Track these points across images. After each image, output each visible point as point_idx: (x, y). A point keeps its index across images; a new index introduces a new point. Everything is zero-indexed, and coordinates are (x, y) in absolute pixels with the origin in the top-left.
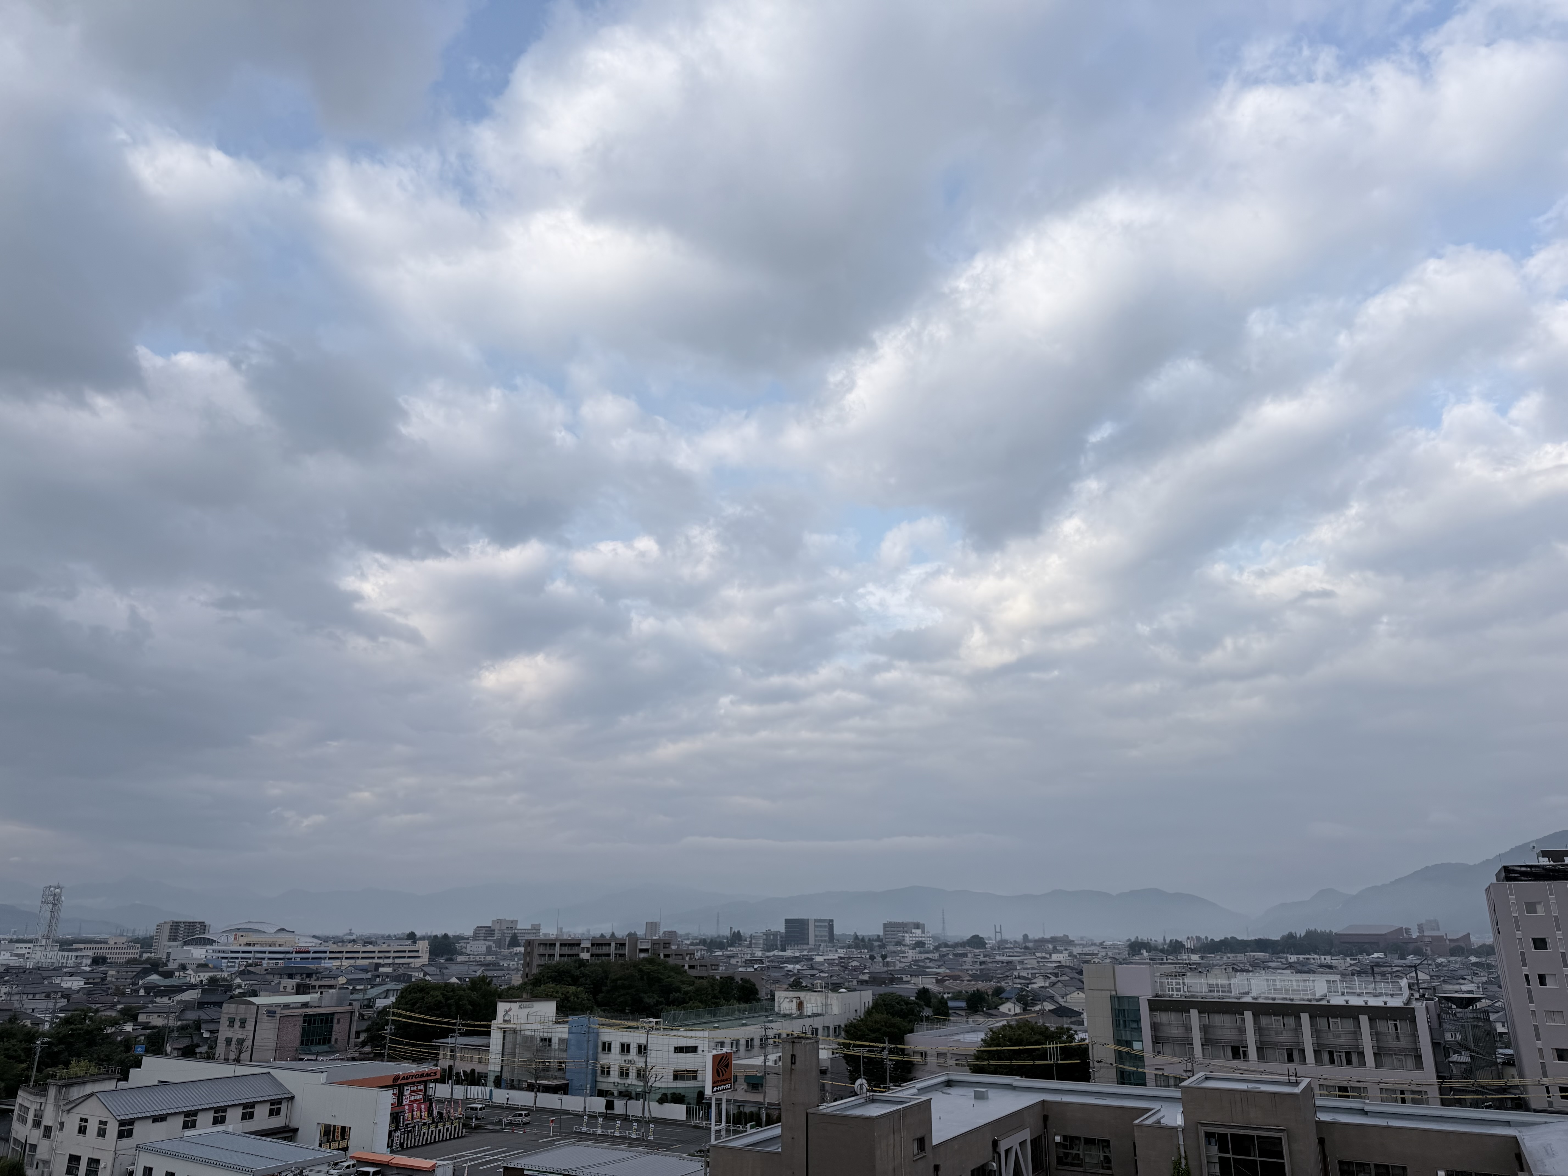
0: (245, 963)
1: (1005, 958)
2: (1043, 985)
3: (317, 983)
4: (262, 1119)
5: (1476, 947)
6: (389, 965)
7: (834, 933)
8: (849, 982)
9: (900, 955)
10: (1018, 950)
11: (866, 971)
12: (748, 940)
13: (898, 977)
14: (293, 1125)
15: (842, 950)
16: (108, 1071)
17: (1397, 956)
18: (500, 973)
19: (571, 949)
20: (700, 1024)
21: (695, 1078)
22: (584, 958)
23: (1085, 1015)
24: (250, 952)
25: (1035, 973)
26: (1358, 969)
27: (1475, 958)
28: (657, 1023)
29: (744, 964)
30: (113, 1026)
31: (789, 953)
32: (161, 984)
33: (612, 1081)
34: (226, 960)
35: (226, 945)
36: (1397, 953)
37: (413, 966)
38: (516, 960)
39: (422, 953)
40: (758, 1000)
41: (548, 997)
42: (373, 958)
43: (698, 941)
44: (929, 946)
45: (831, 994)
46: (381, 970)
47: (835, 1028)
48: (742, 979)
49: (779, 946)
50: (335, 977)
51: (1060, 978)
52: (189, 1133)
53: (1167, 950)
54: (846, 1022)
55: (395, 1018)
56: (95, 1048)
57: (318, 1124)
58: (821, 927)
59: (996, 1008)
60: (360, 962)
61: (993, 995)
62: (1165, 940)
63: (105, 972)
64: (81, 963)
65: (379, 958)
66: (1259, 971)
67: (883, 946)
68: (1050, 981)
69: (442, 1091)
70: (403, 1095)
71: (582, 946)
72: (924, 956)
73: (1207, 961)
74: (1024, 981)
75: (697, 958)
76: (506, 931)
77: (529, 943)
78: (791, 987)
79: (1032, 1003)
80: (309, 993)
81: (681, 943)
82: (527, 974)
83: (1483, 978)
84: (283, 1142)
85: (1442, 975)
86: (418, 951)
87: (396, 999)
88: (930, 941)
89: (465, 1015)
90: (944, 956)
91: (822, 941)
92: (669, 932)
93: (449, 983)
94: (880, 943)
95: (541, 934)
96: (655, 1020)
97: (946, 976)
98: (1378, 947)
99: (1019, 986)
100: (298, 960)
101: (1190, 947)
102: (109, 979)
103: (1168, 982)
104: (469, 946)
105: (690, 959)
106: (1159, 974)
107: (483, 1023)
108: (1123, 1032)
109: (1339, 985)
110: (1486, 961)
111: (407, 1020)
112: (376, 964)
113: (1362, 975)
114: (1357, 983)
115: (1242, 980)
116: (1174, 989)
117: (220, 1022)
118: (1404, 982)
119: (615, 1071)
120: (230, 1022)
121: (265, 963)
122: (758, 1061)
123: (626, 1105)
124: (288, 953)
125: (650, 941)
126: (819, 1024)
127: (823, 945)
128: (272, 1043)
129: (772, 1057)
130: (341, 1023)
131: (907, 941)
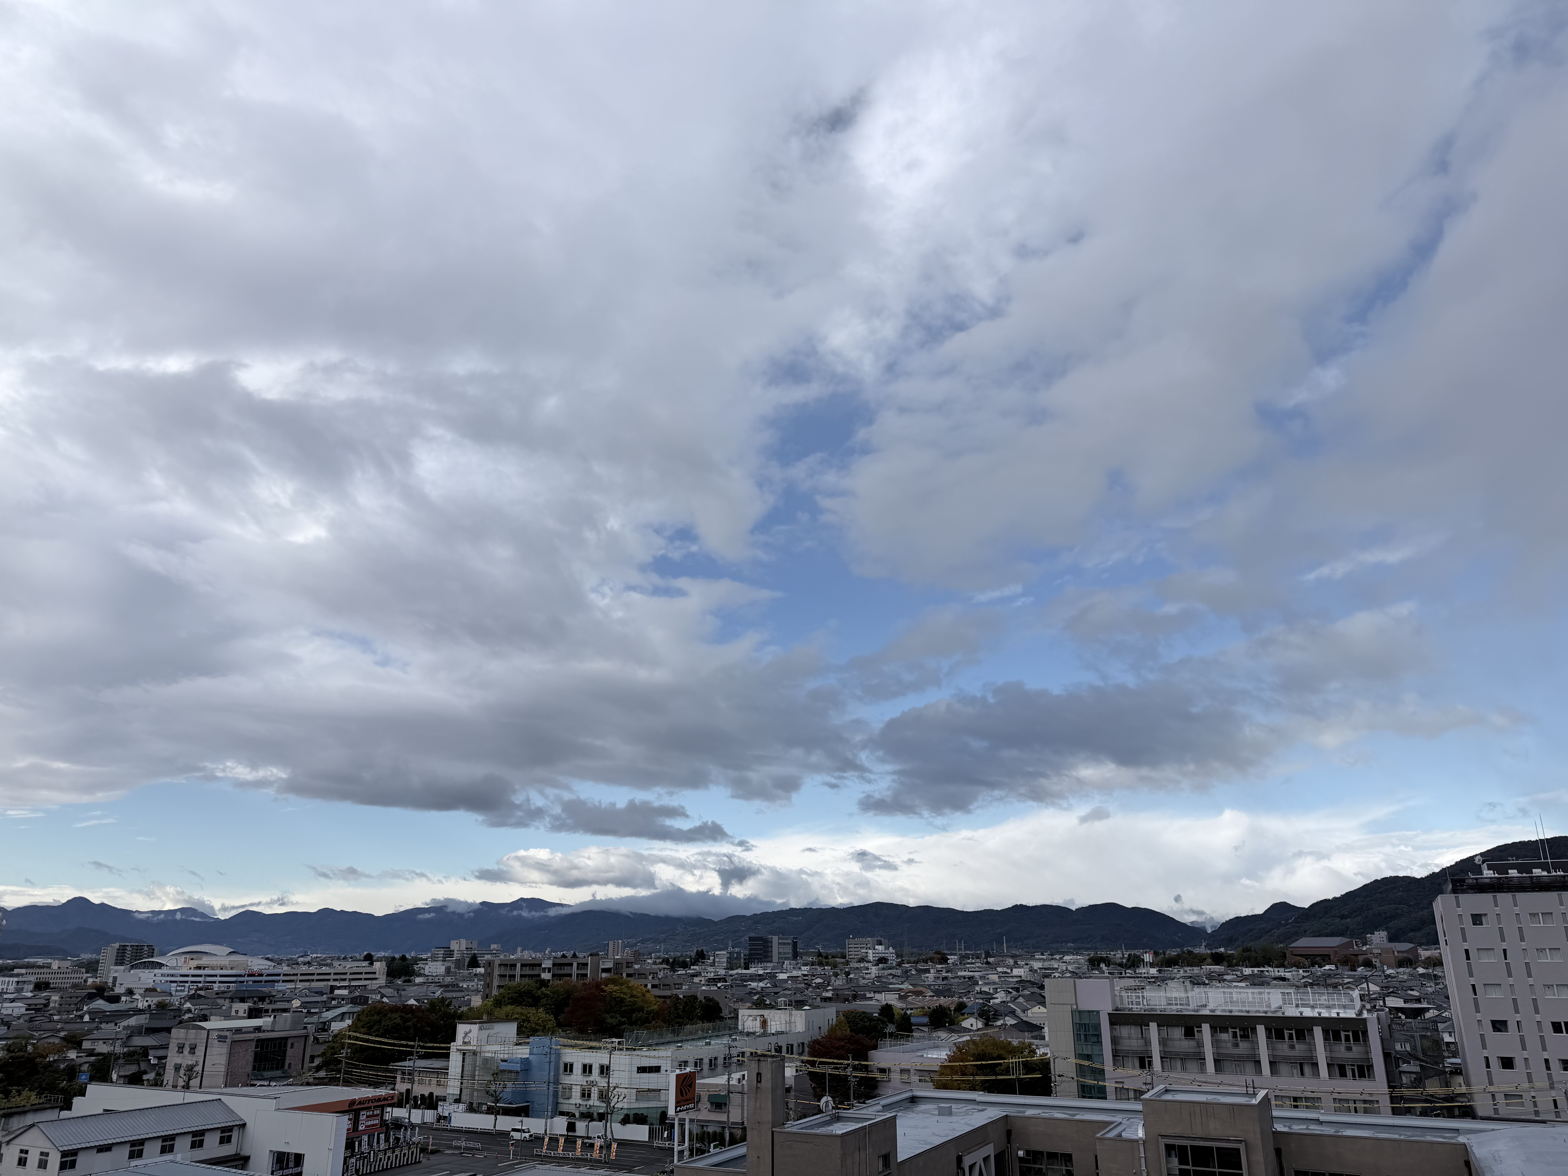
0: (195, 987)
1: (966, 974)
2: (1005, 1000)
3: (271, 1007)
4: (212, 1147)
5: (1423, 958)
6: (346, 986)
7: (798, 950)
8: (813, 999)
9: (863, 972)
10: (979, 965)
12: (711, 958)
13: (861, 994)
14: (245, 1153)
15: (806, 967)
16: (50, 1100)
17: (1347, 967)
18: (459, 995)
19: (533, 970)
20: (663, 1043)
21: (658, 1097)
22: (545, 978)
23: (1046, 1030)
24: (201, 976)
25: (997, 989)
26: (1311, 981)
27: (1422, 969)
28: (619, 1043)
29: (707, 983)
30: (55, 1054)
31: (752, 971)
32: (107, 1009)
33: (574, 1103)
34: (176, 984)
35: (174, 968)
36: (1348, 965)
37: (370, 988)
38: (476, 981)
39: (379, 974)
40: (722, 1019)
41: (507, 1019)
42: (329, 980)
43: (661, 960)
44: (891, 962)
45: (794, 1012)
47: (799, 1045)
48: (705, 998)
49: (742, 964)
50: (289, 1000)
51: (1021, 993)
52: (135, 1162)
53: (1126, 964)
54: (810, 1040)
55: (351, 1042)
56: (36, 1076)
57: (271, 1151)
58: (784, 944)
59: (959, 1023)
60: (314, 984)
61: (955, 1010)
62: (1123, 954)
63: (48, 998)
64: (22, 989)
65: (334, 980)
66: (1215, 983)
67: (847, 963)
68: (1011, 995)
69: (399, 1115)
70: (358, 1121)
71: (543, 966)
73: (1164, 974)
74: (987, 997)
75: (660, 977)
76: (465, 952)
77: (489, 964)
78: (756, 1005)
79: (993, 1018)
80: (262, 1018)
81: (643, 962)
82: (487, 995)
83: (1429, 989)
84: (234, 1170)
85: (1391, 986)
86: (375, 973)
87: (353, 1022)
88: (893, 957)
89: (424, 1037)
90: (907, 972)
91: (785, 957)
93: (407, 1005)
94: (844, 960)
95: (501, 954)
96: (616, 1040)
97: (909, 992)
98: (1330, 959)
99: (981, 1001)
100: (251, 983)
101: (1148, 960)
102: (52, 1005)
103: (1128, 996)
104: (427, 967)
105: (653, 978)
106: (1119, 988)
107: (442, 1045)
108: (1084, 1046)
109: (1293, 997)
110: (1433, 972)
111: (363, 1044)
112: (332, 986)
113: (1315, 987)
114: (1310, 995)
115: (1200, 993)
116: (1134, 1002)
117: (168, 1048)
118: (1356, 994)
119: (576, 1092)
120: (179, 1048)
121: (216, 987)
122: (722, 1080)
123: (587, 1126)
124: (240, 976)
125: (612, 961)
126: (783, 1042)
127: (785, 962)
128: (223, 1069)
129: (736, 1076)
130: (294, 1049)
131: (871, 958)
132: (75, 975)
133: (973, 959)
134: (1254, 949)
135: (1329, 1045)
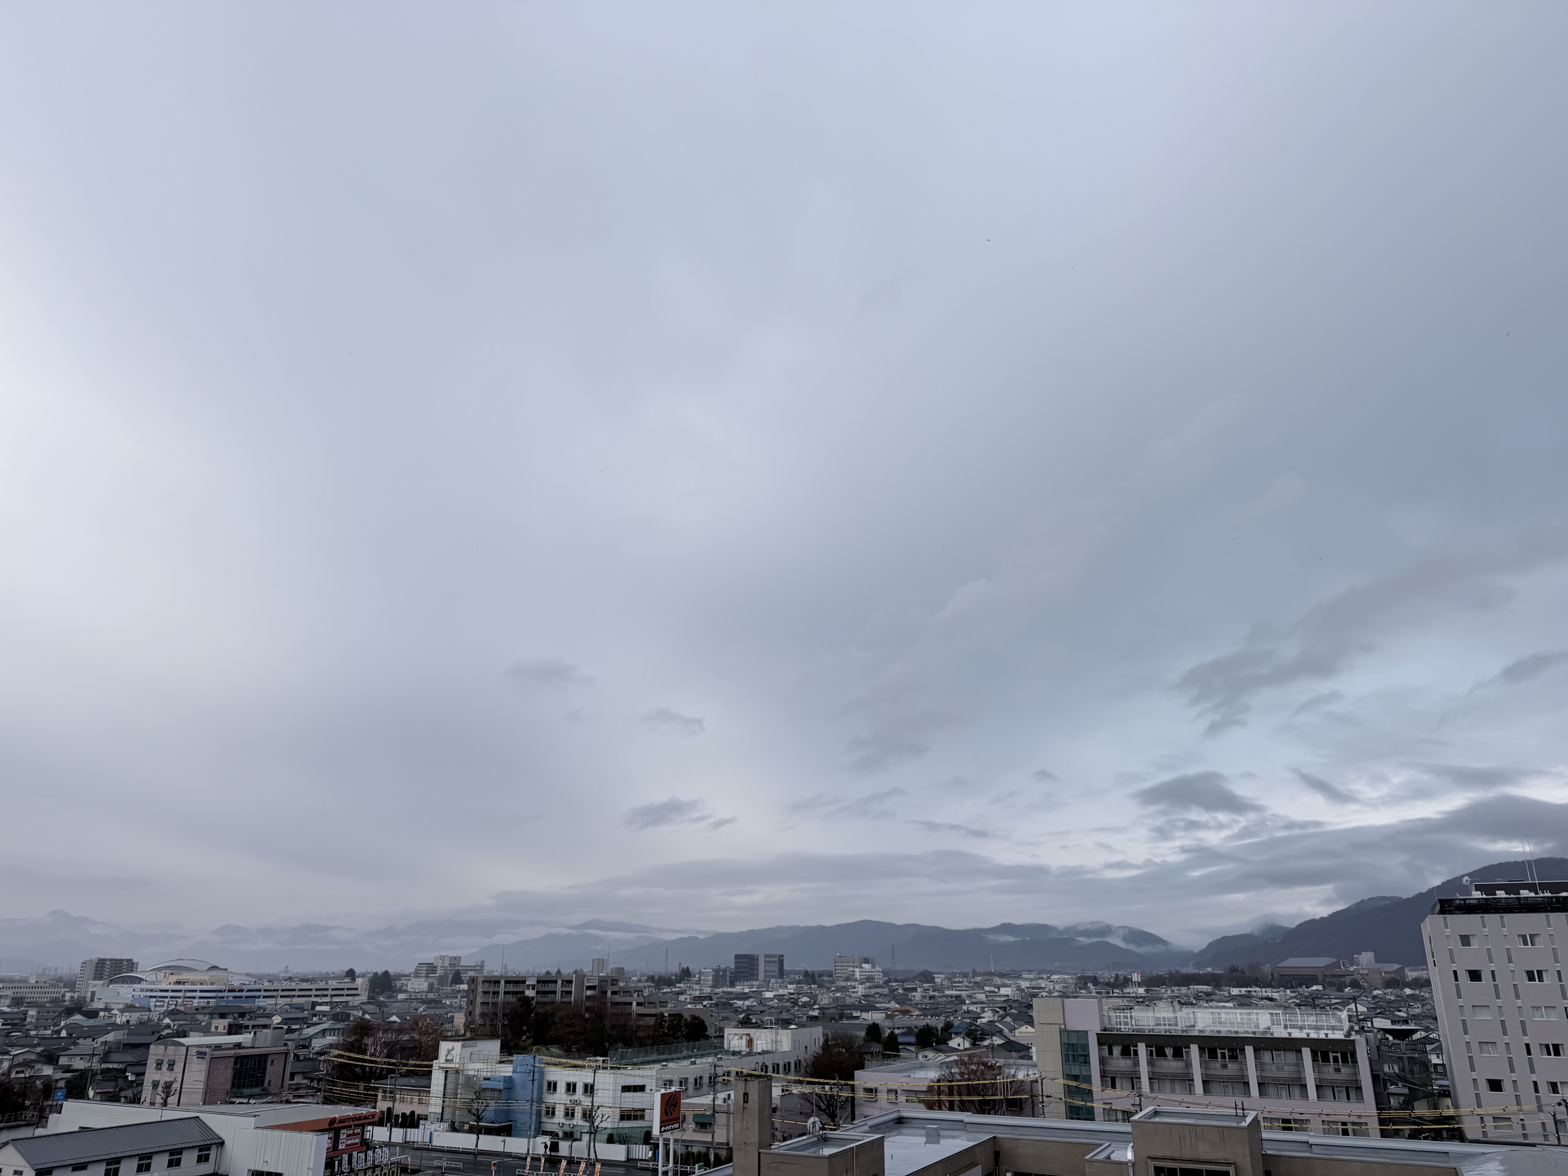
0: (175, 1003)
1: (954, 993)
2: (992, 1019)
3: (251, 1023)
4: (190, 1166)
5: (1410, 979)
6: (327, 1002)
7: (784, 968)
8: (799, 1018)
9: (850, 990)
10: (966, 984)
11: (816, 1006)
12: (697, 976)
13: (847, 1013)
14: (223, 1171)
15: (792, 986)
16: (25, 1117)
17: (1335, 988)
18: (442, 1011)
19: (517, 987)
20: (648, 1063)
21: (642, 1117)
22: (530, 996)
23: (1034, 1049)
24: (181, 991)
25: (984, 1008)
26: (1298, 1001)
27: (1409, 990)
28: (604, 1061)
29: (692, 1001)
30: (31, 1070)
31: (738, 989)
32: (84, 1025)
33: (557, 1122)
34: (154, 1000)
35: (153, 983)
36: (1335, 986)
37: (351, 1005)
38: (459, 998)
39: (361, 990)
40: (707, 1037)
41: (493, 1036)
42: (310, 996)
43: (645, 978)
44: (878, 980)
45: (781, 1031)
46: (318, 1008)
47: (785, 1065)
48: (690, 1016)
49: (728, 982)
50: (270, 1016)
51: (1008, 1012)
53: (1113, 984)
54: (796, 1059)
55: (333, 1059)
57: (249, 1170)
58: (771, 962)
59: (945, 1042)
60: (296, 1000)
61: (942, 1030)
62: (1110, 974)
63: (25, 1012)
65: (316, 996)
66: (1203, 1003)
67: (834, 982)
68: (999, 1014)
69: (379, 1134)
70: (338, 1140)
71: (527, 983)
72: (873, 991)
73: (1151, 994)
74: (974, 1016)
75: (645, 995)
76: (448, 968)
77: (473, 980)
78: (742, 1024)
79: (980, 1038)
80: (241, 1034)
81: (628, 979)
82: (471, 1013)
83: (1416, 1010)
85: (1378, 1007)
87: (334, 1039)
88: (880, 975)
89: (406, 1055)
90: (894, 990)
91: (772, 976)
92: (616, 969)
93: (389, 1022)
94: (831, 979)
95: (485, 971)
96: (601, 1059)
97: (896, 1011)
98: (1317, 979)
99: (968, 1021)
100: (231, 998)
101: (1136, 980)
102: (28, 1020)
103: (1116, 1016)
104: (410, 983)
105: (638, 996)
106: (1107, 1008)
107: (425, 1063)
108: (1072, 1067)
109: (1281, 1018)
110: (1420, 993)
111: (345, 1061)
112: (313, 1002)
113: (1303, 1008)
114: (1299, 1016)
115: (1188, 1013)
116: (1122, 1022)
117: (146, 1064)
118: (1344, 1015)
119: (560, 1111)
120: (157, 1064)
121: (196, 1003)
122: (707, 1100)
123: (571, 1146)
124: (221, 991)
125: (597, 978)
126: (769, 1061)
127: (773, 981)
128: (201, 1086)
129: (722, 1096)
130: (275, 1064)
131: (857, 975)
132: (53, 990)
133: (960, 978)
134: (1242, 969)
135: (1318, 1067)
